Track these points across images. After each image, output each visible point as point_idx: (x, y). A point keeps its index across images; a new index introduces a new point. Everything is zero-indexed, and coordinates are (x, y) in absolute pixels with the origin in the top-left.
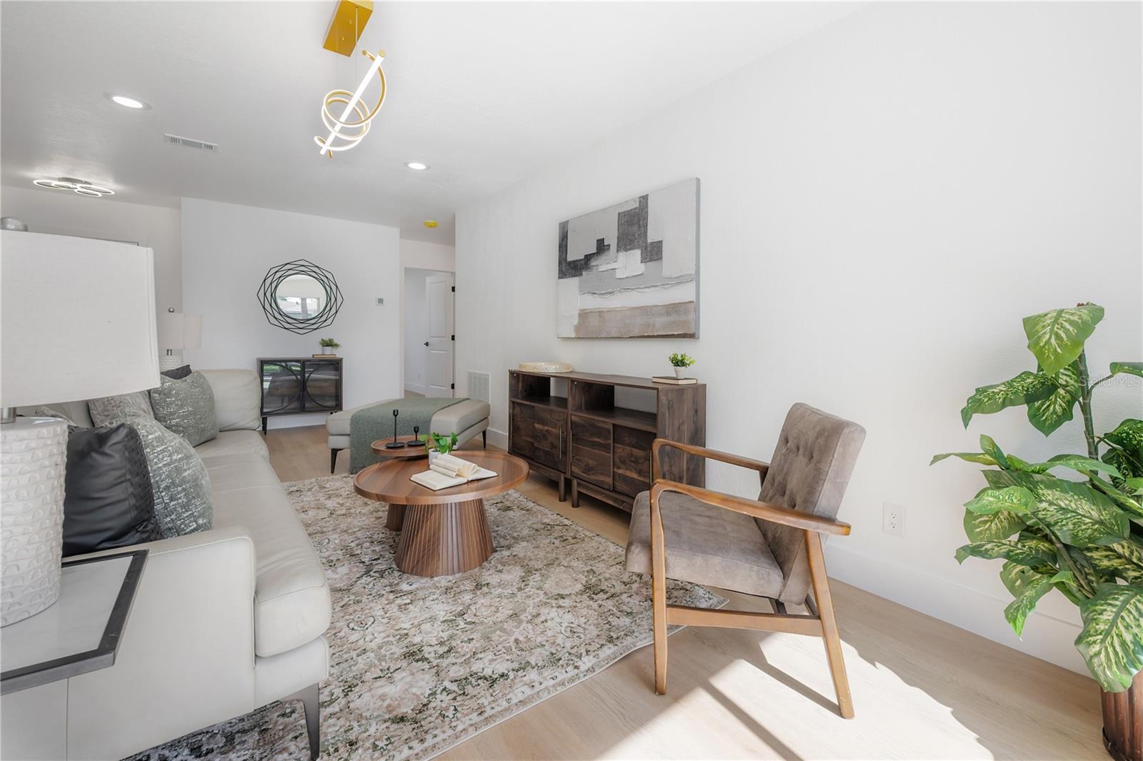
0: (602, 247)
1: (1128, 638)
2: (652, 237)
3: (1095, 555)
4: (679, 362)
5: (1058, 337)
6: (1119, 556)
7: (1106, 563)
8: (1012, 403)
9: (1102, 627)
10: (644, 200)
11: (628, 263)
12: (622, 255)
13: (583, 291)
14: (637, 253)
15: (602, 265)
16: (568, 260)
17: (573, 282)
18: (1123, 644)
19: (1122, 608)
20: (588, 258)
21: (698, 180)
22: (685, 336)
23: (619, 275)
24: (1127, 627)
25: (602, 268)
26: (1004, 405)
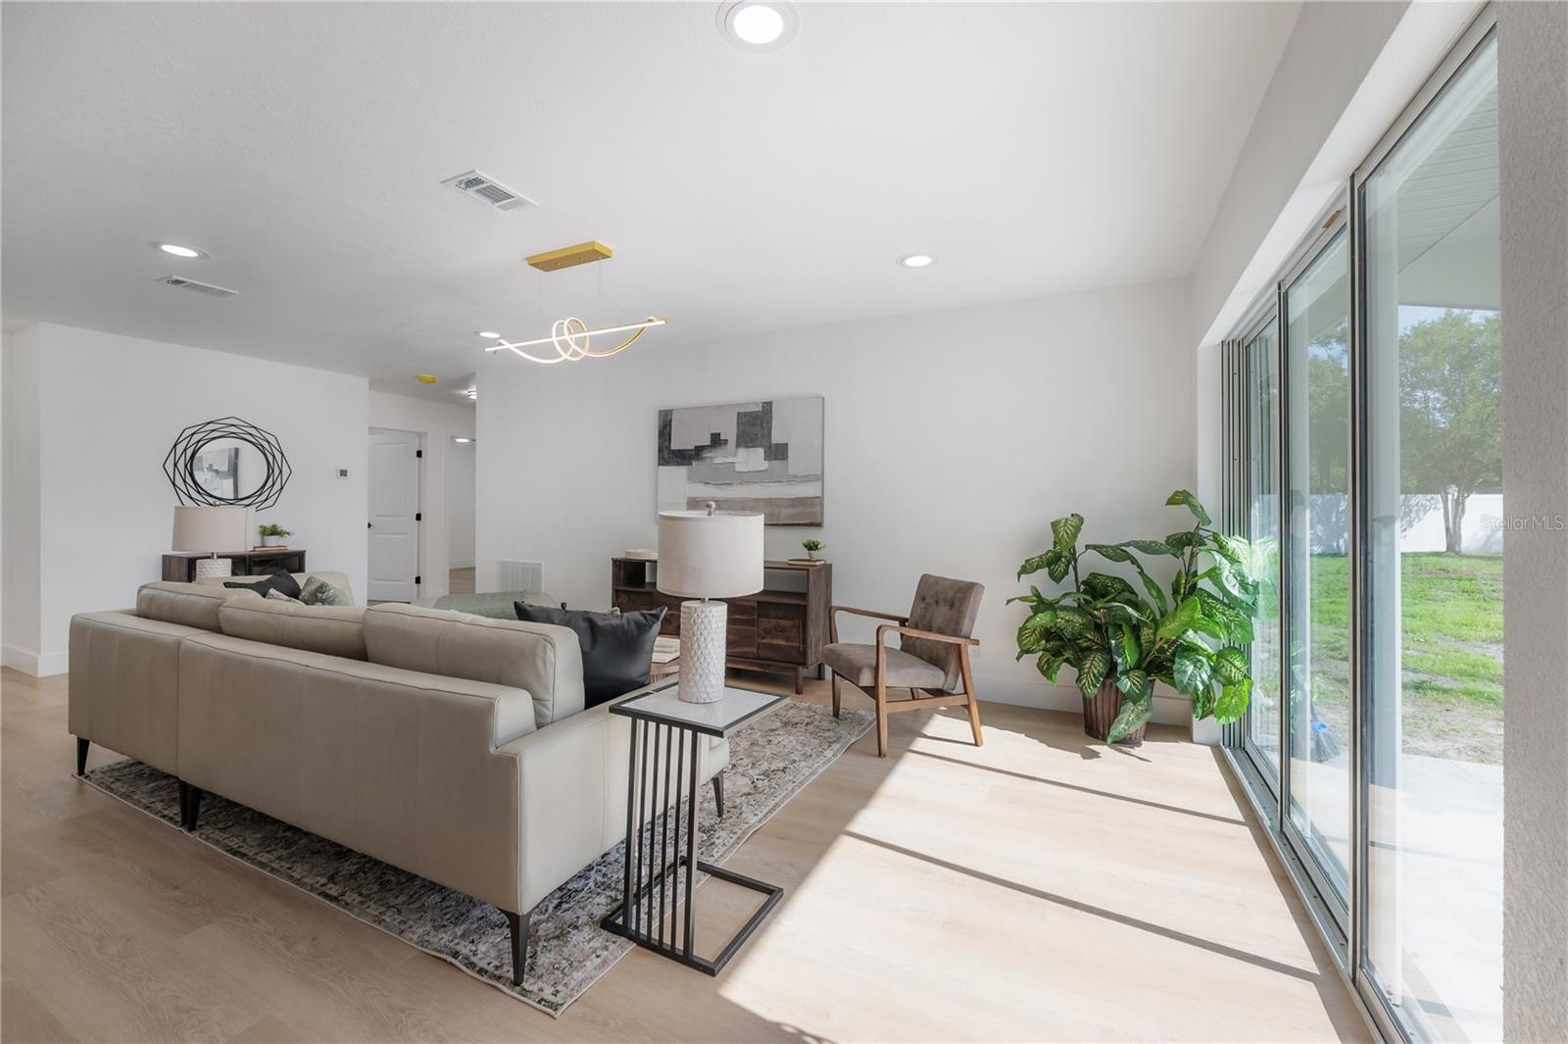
0: (717, 441)
1: (1096, 672)
2: (777, 437)
3: (1081, 641)
4: (812, 547)
5: (1067, 533)
6: (1090, 640)
7: (1085, 644)
8: (1041, 567)
9: (1086, 670)
10: (768, 406)
11: (752, 459)
12: (742, 451)
13: (691, 479)
14: (761, 451)
15: (718, 457)
16: (672, 448)
17: (680, 472)
18: (1094, 675)
19: (1094, 660)
20: (699, 450)
21: (823, 399)
22: (811, 525)
23: (738, 469)
24: (1095, 668)
25: (716, 461)
26: (1037, 569)
